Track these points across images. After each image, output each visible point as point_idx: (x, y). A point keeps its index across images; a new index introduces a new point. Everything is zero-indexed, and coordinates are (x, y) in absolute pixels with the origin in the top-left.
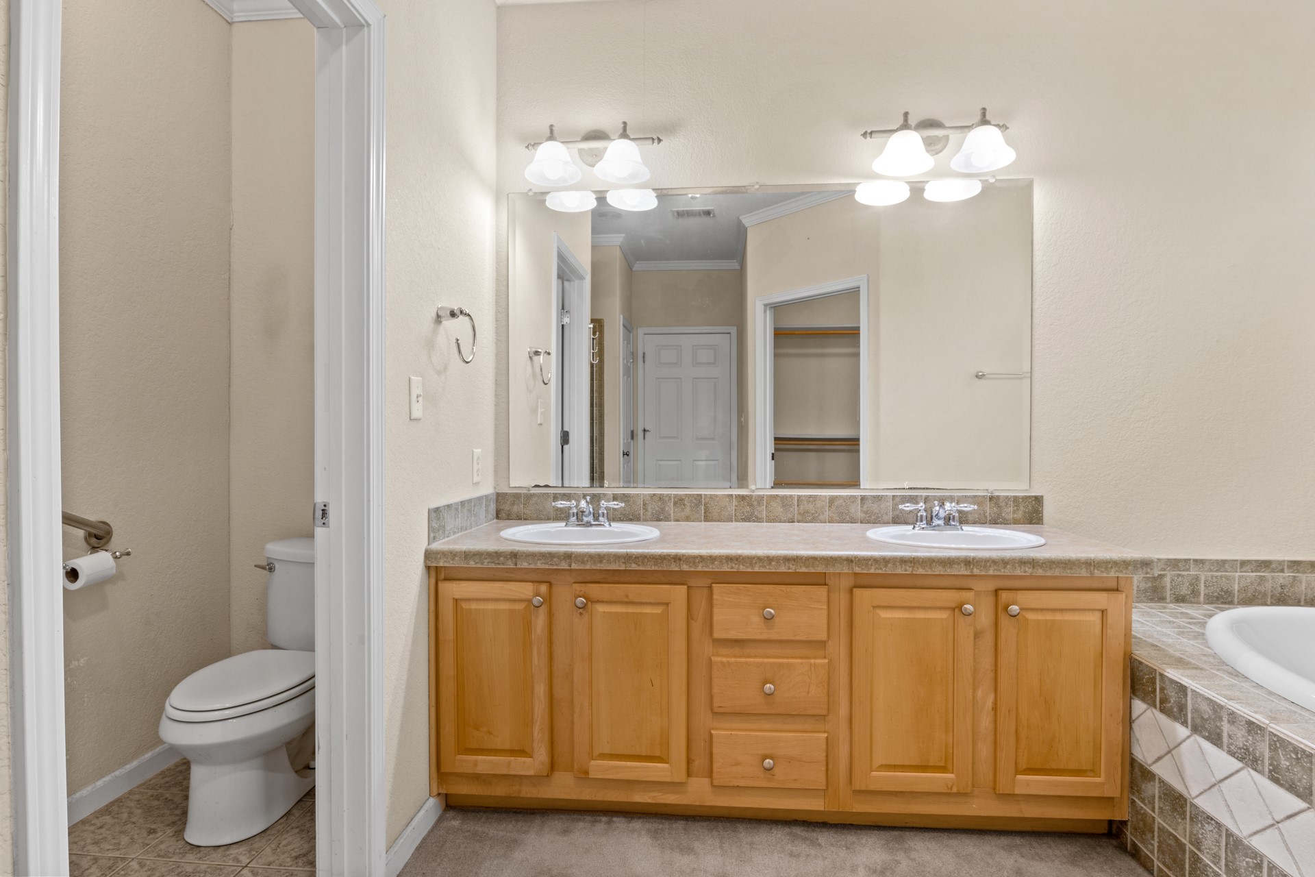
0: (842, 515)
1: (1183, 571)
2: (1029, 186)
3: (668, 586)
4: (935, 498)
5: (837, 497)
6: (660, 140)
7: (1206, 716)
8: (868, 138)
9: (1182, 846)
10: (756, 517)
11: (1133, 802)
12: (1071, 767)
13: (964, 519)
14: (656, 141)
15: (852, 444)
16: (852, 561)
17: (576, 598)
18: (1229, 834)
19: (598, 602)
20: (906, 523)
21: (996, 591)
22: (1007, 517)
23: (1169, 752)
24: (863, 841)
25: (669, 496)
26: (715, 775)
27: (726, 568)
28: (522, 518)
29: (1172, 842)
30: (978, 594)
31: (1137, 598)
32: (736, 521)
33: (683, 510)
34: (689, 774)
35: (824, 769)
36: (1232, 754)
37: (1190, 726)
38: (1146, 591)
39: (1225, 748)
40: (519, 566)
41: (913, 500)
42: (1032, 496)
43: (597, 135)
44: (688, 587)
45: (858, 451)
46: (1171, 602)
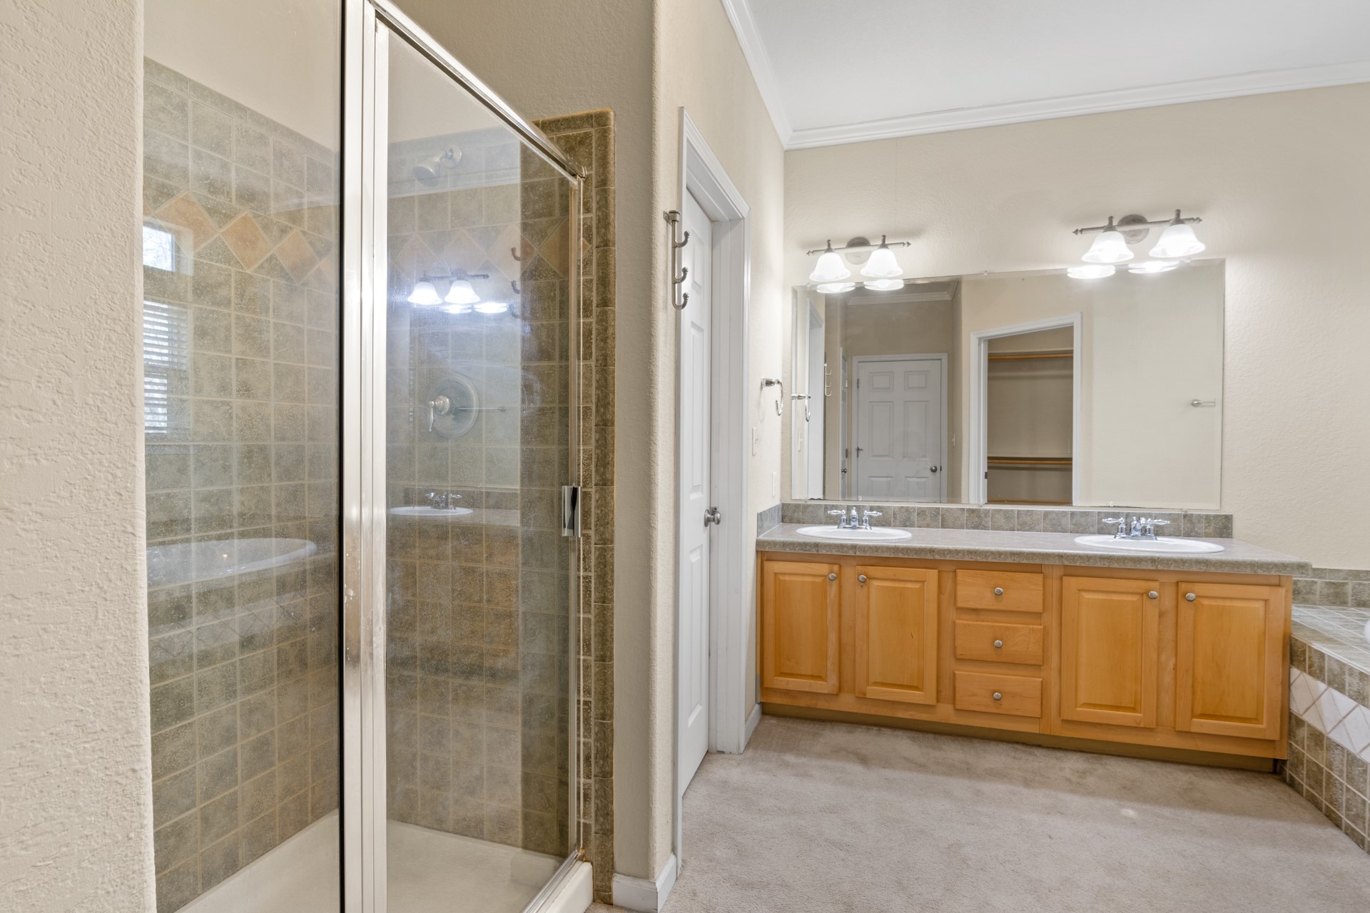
0: (1055, 526)
1: (1364, 580)
2: (1222, 264)
3: (924, 570)
4: (1135, 514)
5: (1050, 512)
6: (909, 244)
7: (1336, 673)
8: (1079, 234)
9: (1320, 770)
10: (984, 526)
11: (1291, 745)
12: (1237, 715)
13: (1159, 532)
14: (906, 245)
15: (1064, 465)
16: (1062, 557)
17: (859, 575)
18: (1349, 754)
19: (874, 578)
20: (1109, 534)
21: (1177, 583)
22: (1199, 531)
23: (1314, 703)
24: (1070, 757)
25: (914, 509)
26: (957, 702)
27: (967, 559)
28: (801, 522)
29: (1315, 769)
30: (1162, 584)
31: (1320, 601)
32: (967, 528)
33: (924, 519)
34: (938, 701)
35: (1039, 703)
36: (1351, 697)
37: (1326, 682)
38: (1328, 596)
39: (1347, 693)
40: (820, 552)
41: (1116, 516)
42: (1223, 515)
43: (860, 242)
44: (939, 571)
45: (1071, 470)
46: (1353, 606)
